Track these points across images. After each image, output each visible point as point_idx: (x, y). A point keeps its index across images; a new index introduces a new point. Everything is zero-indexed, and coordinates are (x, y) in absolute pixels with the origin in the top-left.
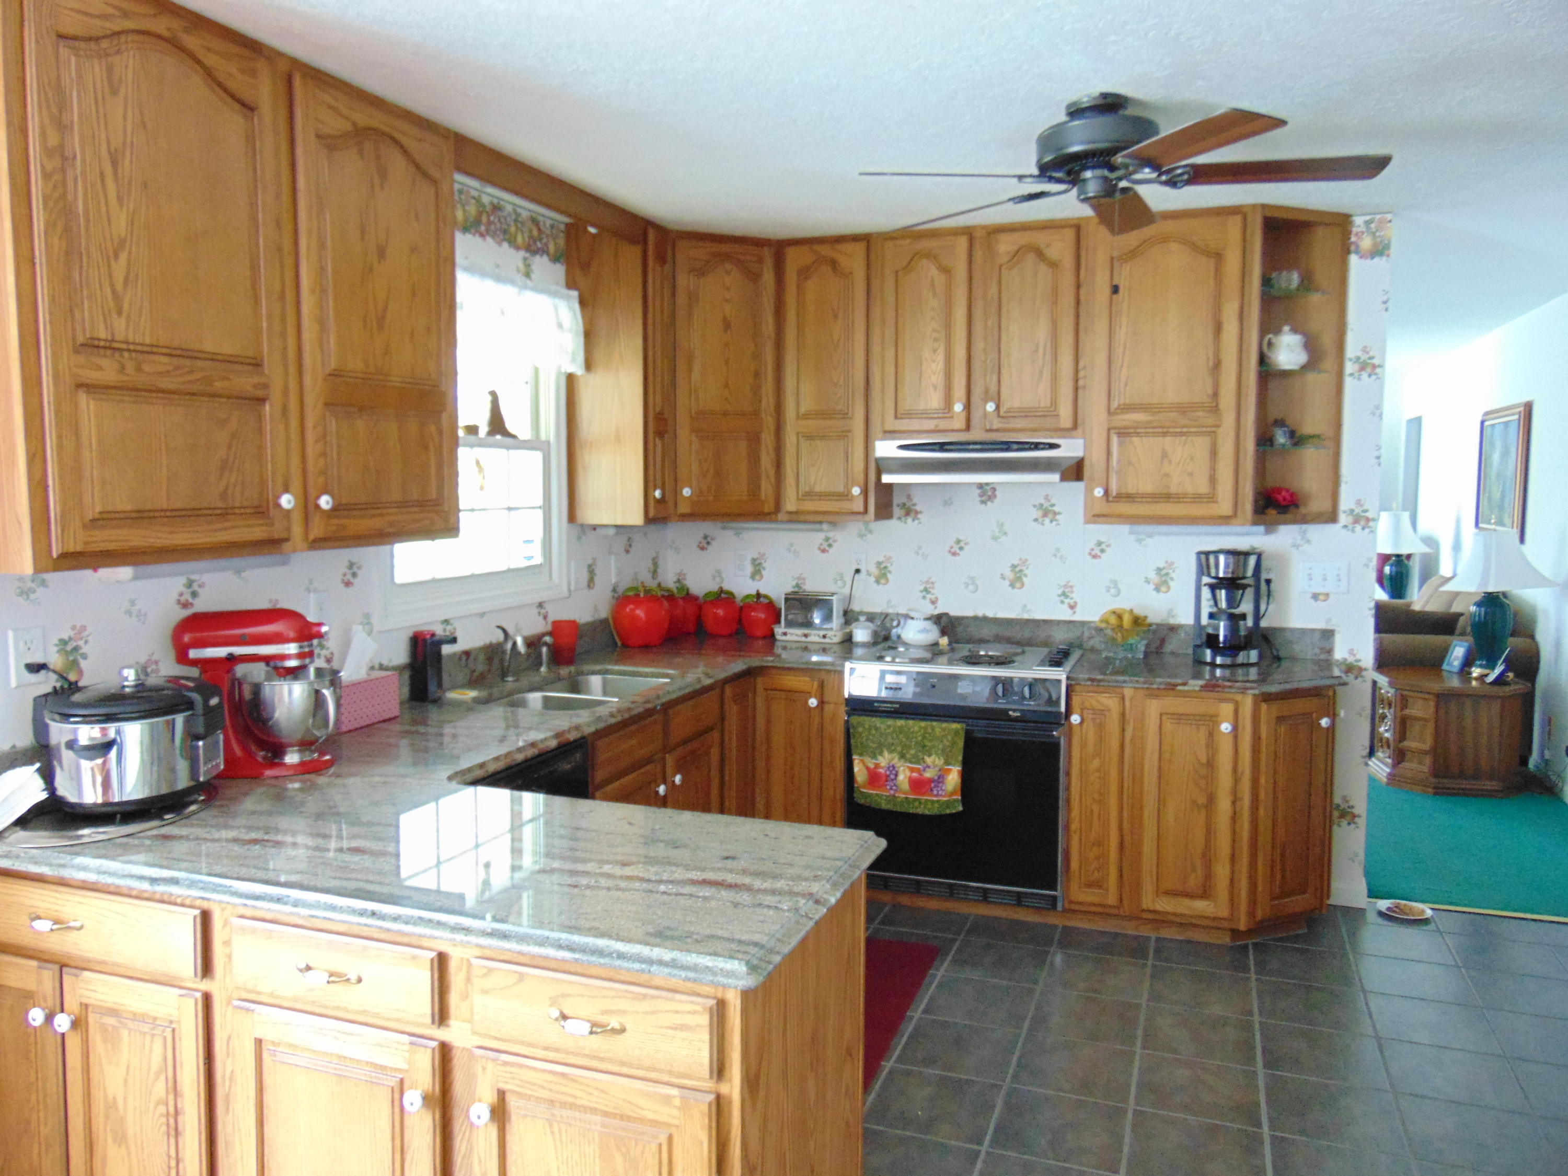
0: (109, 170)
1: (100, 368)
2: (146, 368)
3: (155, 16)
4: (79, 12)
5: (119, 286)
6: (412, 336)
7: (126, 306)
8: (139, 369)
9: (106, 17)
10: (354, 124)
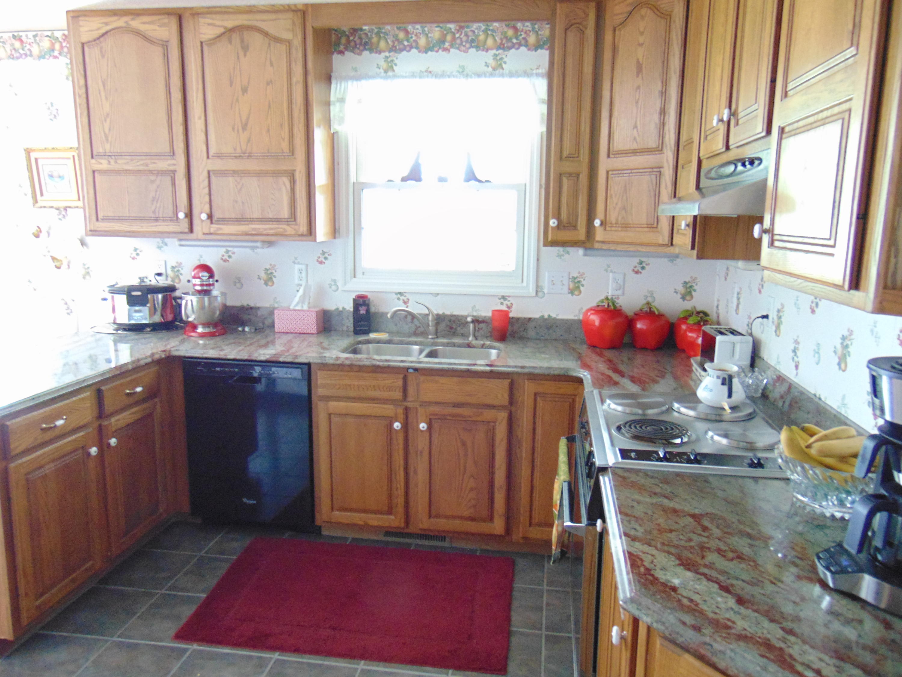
0: (102, 88)
1: (101, 163)
2: (118, 162)
3: (119, 20)
4: (90, 31)
5: (107, 131)
6: (268, 131)
7: (110, 139)
8: (116, 162)
9: (98, 29)
10: (225, 28)
